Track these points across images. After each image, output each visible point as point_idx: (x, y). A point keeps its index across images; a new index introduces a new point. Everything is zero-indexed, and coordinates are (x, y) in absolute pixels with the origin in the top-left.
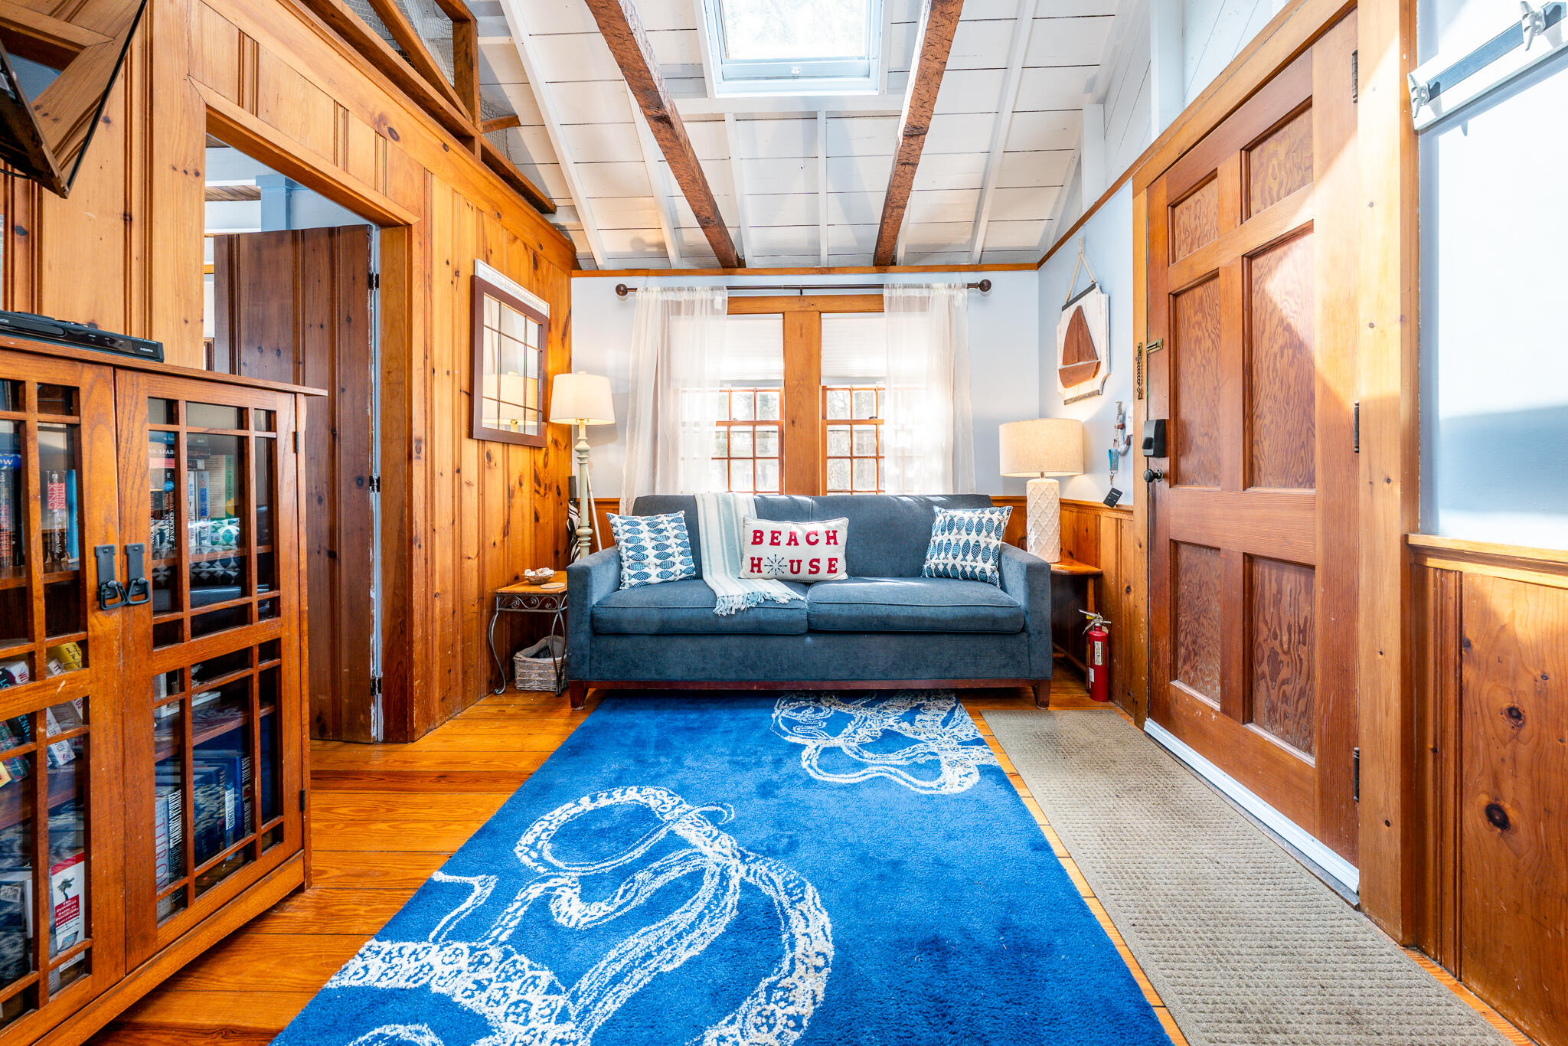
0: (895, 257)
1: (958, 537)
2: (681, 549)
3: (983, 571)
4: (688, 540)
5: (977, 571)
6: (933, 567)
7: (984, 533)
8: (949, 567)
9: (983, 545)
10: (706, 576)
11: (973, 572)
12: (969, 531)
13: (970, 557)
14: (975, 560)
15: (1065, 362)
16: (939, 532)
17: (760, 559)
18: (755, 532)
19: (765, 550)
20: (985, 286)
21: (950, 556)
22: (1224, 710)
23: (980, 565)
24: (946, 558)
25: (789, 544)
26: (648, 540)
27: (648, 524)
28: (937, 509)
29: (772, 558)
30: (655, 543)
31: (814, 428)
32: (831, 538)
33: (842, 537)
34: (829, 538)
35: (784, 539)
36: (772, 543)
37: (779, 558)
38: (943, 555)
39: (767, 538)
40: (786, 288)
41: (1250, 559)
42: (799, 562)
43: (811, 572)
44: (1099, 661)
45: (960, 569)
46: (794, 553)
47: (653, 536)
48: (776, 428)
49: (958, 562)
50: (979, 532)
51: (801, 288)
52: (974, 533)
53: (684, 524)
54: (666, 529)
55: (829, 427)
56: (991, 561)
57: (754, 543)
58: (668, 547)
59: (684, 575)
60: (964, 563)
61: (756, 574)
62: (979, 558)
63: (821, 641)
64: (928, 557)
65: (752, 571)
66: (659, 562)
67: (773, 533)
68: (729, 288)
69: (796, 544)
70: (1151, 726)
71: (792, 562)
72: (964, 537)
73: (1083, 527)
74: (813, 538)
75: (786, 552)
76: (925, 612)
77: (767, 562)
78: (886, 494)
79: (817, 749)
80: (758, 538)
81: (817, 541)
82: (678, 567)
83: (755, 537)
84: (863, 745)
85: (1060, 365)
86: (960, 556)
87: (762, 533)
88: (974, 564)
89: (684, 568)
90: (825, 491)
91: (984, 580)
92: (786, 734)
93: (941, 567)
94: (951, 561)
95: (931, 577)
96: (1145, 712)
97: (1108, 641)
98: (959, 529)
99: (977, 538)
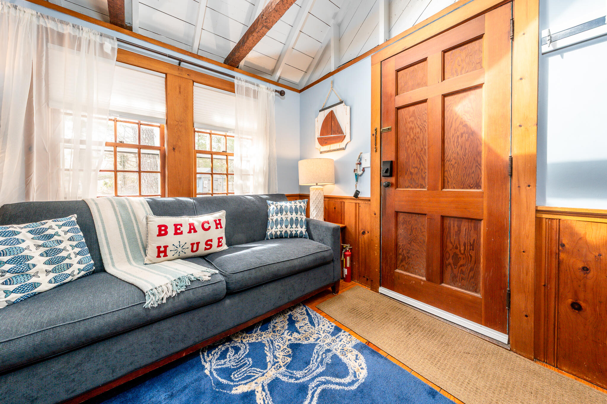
0: (238, 65)
1: (287, 216)
2: (77, 250)
3: (301, 232)
4: (84, 240)
5: (298, 233)
6: (274, 233)
7: (299, 213)
8: (283, 233)
9: (300, 219)
10: (109, 269)
11: (296, 233)
12: (291, 213)
13: (294, 226)
14: (296, 227)
15: (322, 134)
16: (274, 214)
17: (166, 247)
18: (160, 227)
19: (170, 239)
20: (282, 93)
21: (284, 226)
22: (428, 280)
23: (299, 229)
24: (281, 228)
25: (190, 232)
26: (33, 248)
27: (30, 232)
28: (269, 202)
29: (177, 244)
30: (42, 250)
31: (189, 154)
32: (218, 224)
35: (185, 229)
36: (176, 233)
37: (182, 243)
38: (279, 226)
39: (171, 230)
40: (167, 56)
41: (443, 217)
42: (198, 244)
43: (206, 249)
44: (348, 265)
45: (289, 233)
46: (193, 238)
47: (41, 242)
48: (158, 152)
49: (288, 230)
50: (297, 213)
51: (181, 61)
52: (294, 213)
53: (77, 226)
54: (57, 234)
55: (198, 155)
56: (304, 227)
57: (160, 235)
58: (60, 251)
59: (83, 273)
60: (292, 229)
61: (162, 258)
62: (299, 226)
63: (236, 300)
64: (269, 228)
65: (159, 256)
66: (50, 267)
67: (176, 225)
68: (118, 40)
69: (195, 231)
70: (382, 290)
71: (192, 244)
72: (289, 216)
73: (332, 207)
74: (206, 226)
75: (187, 238)
77: (172, 248)
79: (264, 390)
80: (162, 231)
82: (76, 267)
83: (160, 230)
84: (288, 367)
86: (289, 226)
87: (166, 227)
88: (296, 229)
89: (82, 266)
91: (301, 237)
92: (230, 388)
93: (279, 233)
94: (284, 229)
95: (272, 238)
96: (378, 284)
97: (352, 256)
98: (286, 212)
99: (296, 216)
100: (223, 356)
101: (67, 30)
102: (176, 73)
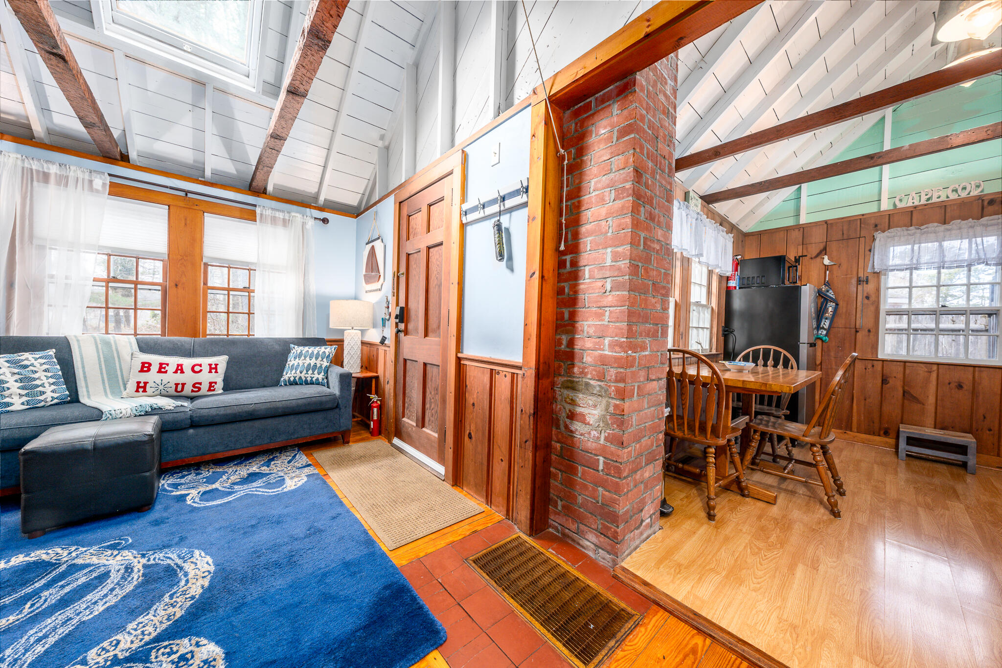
0: (265, 189)
1: (305, 361)
2: (52, 380)
3: (318, 379)
4: (60, 373)
5: (314, 379)
6: (287, 379)
7: (320, 359)
8: (297, 378)
9: (318, 365)
10: (82, 400)
11: (312, 380)
12: (311, 358)
13: (310, 372)
14: (313, 373)
15: (366, 271)
16: (293, 359)
17: (146, 383)
18: (143, 363)
19: (152, 377)
20: (325, 221)
21: (298, 372)
23: (316, 376)
24: (296, 373)
25: (176, 372)
26: (9, 375)
27: (7, 361)
28: (292, 346)
29: (159, 382)
30: (17, 377)
31: (196, 290)
32: (213, 368)
33: (222, 368)
34: (211, 368)
35: (171, 369)
36: (160, 371)
37: (164, 382)
38: (294, 371)
39: (155, 368)
40: (172, 188)
41: (425, 365)
42: (183, 385)
43: (193, 390)
44: (375, 418)
45: (304, 379)
46: (179, 378)
47: (16, 371)
48: (159, 288)
49: (303, 375)
50: (317, 358)
51: (187, 192)
52: (314, 359)
53: (55, 360)
54: (32, 365)
55: (209, 291)
56: (323, 374)
57: (142, 371)
58: (35, 379)
59: (56, 401)
60: (307, 375)
61: (141, 393)
62: (316, 372)
63: (201, 431)
64: (285, 373)
65: (137, 391)
66: (24, 392)
67: (161, 364)
68: (110, 175)
69: (182, 372)
70: (395, 440)
71: (177, 385)
72: (308, 361)
73: (372, 354)
74: (197, 369)
75: (171, 378)
76: (279, 405)
77: (153, 385)
78: (256, 336)
79: (198, 493)
80: (145, 367)
81: (201, 371)
82: (49, 395)
83: (143, 366)
85: (364, 272)
86: (305, 372)
87: (150, 364)
88: (313, 376)
89: (55, 395)
90: (205, 335)
91: (318, 384)
92: (172, 491)
93: (292, 379)
94: (298, 375)
95: (286, 385)
96: (393, 435)
97: (380, 408)
98: (305, 357)
99: (315, 362)
100: (183, 477)
101: (53, 169)
102: (181, 204)
